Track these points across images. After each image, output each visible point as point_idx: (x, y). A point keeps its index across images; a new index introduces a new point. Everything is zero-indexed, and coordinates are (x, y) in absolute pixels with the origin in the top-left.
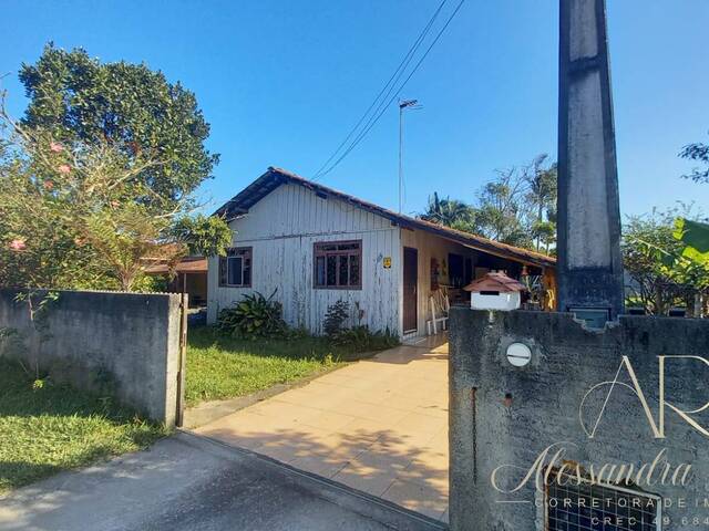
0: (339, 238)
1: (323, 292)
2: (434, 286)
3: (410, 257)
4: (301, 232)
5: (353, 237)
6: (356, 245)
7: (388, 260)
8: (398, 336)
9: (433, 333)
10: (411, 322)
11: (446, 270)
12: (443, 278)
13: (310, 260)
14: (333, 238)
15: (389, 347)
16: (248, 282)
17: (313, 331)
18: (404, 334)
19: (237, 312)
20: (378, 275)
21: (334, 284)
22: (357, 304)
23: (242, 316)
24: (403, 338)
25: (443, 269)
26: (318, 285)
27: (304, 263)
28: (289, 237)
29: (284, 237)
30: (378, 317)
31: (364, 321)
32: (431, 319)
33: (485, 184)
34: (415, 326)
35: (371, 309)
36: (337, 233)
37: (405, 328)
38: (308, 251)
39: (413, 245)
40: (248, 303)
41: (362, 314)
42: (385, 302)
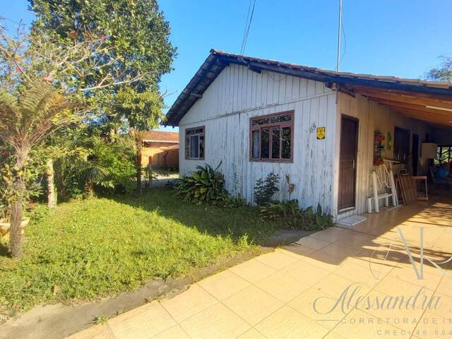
0: (272, 111)
1: (257, 165)
2: (377, 161)
3: (349, 127)
4: (240, 110)
5: (285, 109)
6: (288, 117)
7: (322, 130)
8: (330, 216)
9: (374, 210)
10: (348, 199)
11: (391, 143)
12: (388, 153)
13: (247, 134)
14: (266, 112)
15: (317, 229)
16: (202, 156)
17: (248, 201)
18: (339, 213)
19: (190, 180)
20: (311, 147)
21: (267, 156)
22: (288, 178)
23: (193, 183)
24: (337, 217)
25: (388, 143)
26: (253, 157)
27: (242, 137)
28: (231, 114)
29: (227, 115)
30: (309, 192)
31: (294, 196)
32: (372, 196)
33: (428, 71)
34: (353, 204)
35: (302, 183)
36: (269, 106)
37: (341, 206)
38: (246, 126)
39: (353, 113)
40: (199, 173)
41: (292, 188)
42: (317, 176)
